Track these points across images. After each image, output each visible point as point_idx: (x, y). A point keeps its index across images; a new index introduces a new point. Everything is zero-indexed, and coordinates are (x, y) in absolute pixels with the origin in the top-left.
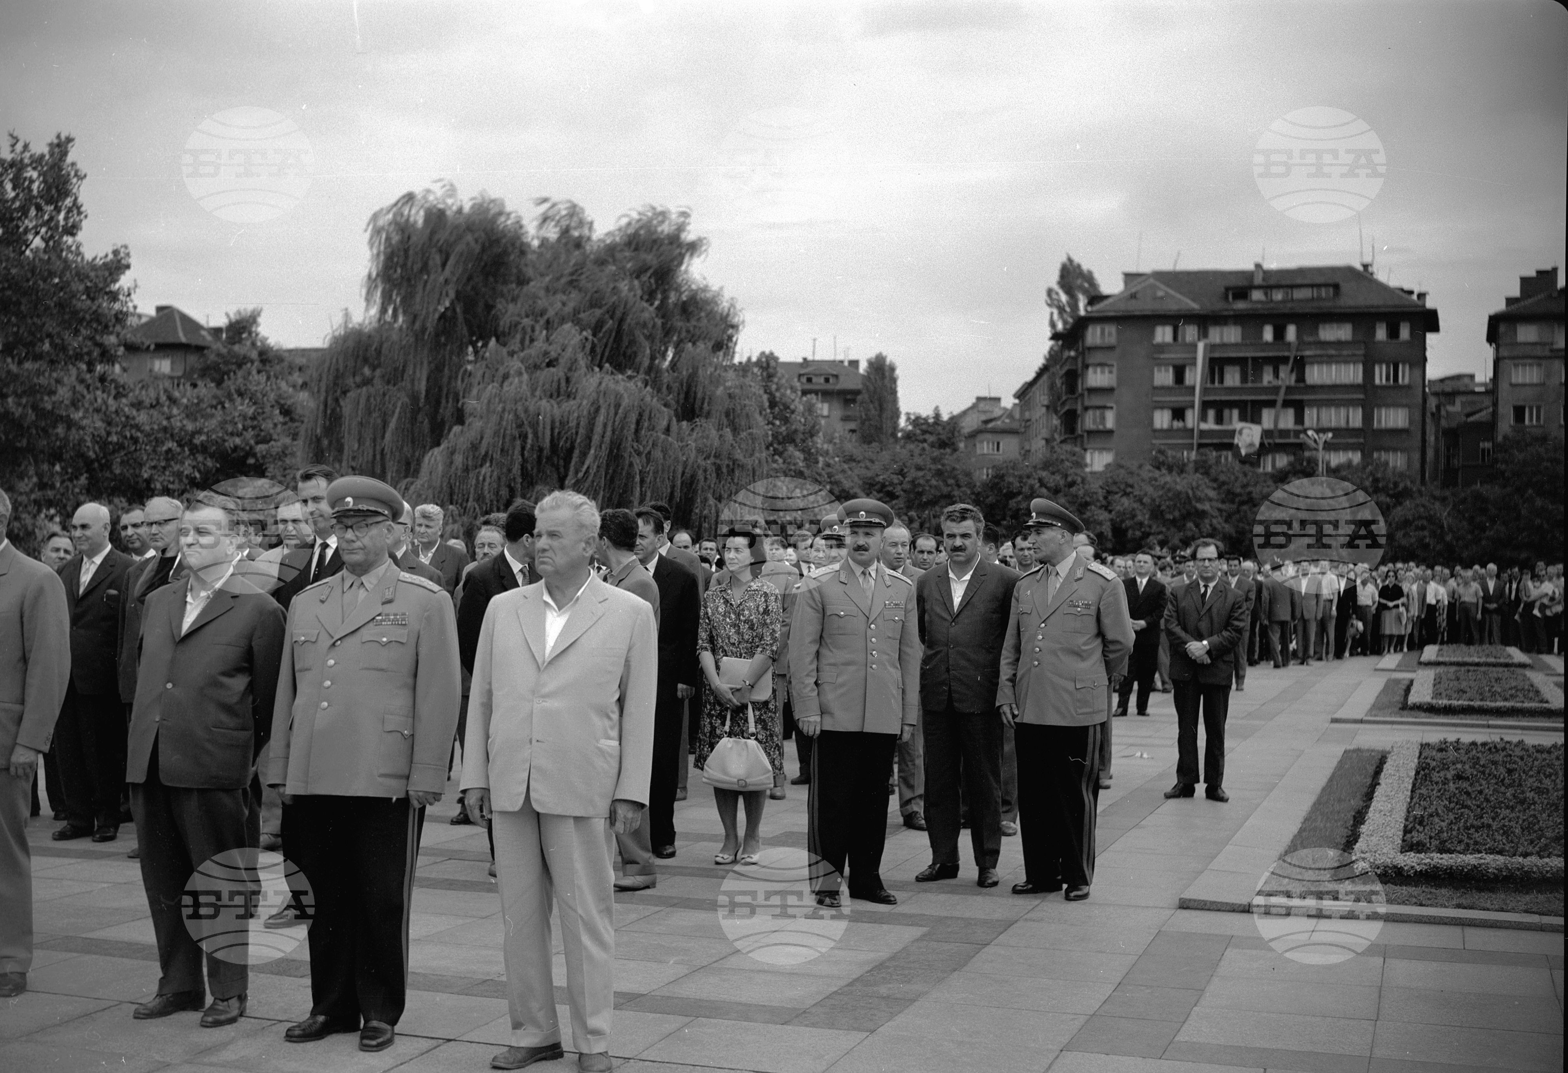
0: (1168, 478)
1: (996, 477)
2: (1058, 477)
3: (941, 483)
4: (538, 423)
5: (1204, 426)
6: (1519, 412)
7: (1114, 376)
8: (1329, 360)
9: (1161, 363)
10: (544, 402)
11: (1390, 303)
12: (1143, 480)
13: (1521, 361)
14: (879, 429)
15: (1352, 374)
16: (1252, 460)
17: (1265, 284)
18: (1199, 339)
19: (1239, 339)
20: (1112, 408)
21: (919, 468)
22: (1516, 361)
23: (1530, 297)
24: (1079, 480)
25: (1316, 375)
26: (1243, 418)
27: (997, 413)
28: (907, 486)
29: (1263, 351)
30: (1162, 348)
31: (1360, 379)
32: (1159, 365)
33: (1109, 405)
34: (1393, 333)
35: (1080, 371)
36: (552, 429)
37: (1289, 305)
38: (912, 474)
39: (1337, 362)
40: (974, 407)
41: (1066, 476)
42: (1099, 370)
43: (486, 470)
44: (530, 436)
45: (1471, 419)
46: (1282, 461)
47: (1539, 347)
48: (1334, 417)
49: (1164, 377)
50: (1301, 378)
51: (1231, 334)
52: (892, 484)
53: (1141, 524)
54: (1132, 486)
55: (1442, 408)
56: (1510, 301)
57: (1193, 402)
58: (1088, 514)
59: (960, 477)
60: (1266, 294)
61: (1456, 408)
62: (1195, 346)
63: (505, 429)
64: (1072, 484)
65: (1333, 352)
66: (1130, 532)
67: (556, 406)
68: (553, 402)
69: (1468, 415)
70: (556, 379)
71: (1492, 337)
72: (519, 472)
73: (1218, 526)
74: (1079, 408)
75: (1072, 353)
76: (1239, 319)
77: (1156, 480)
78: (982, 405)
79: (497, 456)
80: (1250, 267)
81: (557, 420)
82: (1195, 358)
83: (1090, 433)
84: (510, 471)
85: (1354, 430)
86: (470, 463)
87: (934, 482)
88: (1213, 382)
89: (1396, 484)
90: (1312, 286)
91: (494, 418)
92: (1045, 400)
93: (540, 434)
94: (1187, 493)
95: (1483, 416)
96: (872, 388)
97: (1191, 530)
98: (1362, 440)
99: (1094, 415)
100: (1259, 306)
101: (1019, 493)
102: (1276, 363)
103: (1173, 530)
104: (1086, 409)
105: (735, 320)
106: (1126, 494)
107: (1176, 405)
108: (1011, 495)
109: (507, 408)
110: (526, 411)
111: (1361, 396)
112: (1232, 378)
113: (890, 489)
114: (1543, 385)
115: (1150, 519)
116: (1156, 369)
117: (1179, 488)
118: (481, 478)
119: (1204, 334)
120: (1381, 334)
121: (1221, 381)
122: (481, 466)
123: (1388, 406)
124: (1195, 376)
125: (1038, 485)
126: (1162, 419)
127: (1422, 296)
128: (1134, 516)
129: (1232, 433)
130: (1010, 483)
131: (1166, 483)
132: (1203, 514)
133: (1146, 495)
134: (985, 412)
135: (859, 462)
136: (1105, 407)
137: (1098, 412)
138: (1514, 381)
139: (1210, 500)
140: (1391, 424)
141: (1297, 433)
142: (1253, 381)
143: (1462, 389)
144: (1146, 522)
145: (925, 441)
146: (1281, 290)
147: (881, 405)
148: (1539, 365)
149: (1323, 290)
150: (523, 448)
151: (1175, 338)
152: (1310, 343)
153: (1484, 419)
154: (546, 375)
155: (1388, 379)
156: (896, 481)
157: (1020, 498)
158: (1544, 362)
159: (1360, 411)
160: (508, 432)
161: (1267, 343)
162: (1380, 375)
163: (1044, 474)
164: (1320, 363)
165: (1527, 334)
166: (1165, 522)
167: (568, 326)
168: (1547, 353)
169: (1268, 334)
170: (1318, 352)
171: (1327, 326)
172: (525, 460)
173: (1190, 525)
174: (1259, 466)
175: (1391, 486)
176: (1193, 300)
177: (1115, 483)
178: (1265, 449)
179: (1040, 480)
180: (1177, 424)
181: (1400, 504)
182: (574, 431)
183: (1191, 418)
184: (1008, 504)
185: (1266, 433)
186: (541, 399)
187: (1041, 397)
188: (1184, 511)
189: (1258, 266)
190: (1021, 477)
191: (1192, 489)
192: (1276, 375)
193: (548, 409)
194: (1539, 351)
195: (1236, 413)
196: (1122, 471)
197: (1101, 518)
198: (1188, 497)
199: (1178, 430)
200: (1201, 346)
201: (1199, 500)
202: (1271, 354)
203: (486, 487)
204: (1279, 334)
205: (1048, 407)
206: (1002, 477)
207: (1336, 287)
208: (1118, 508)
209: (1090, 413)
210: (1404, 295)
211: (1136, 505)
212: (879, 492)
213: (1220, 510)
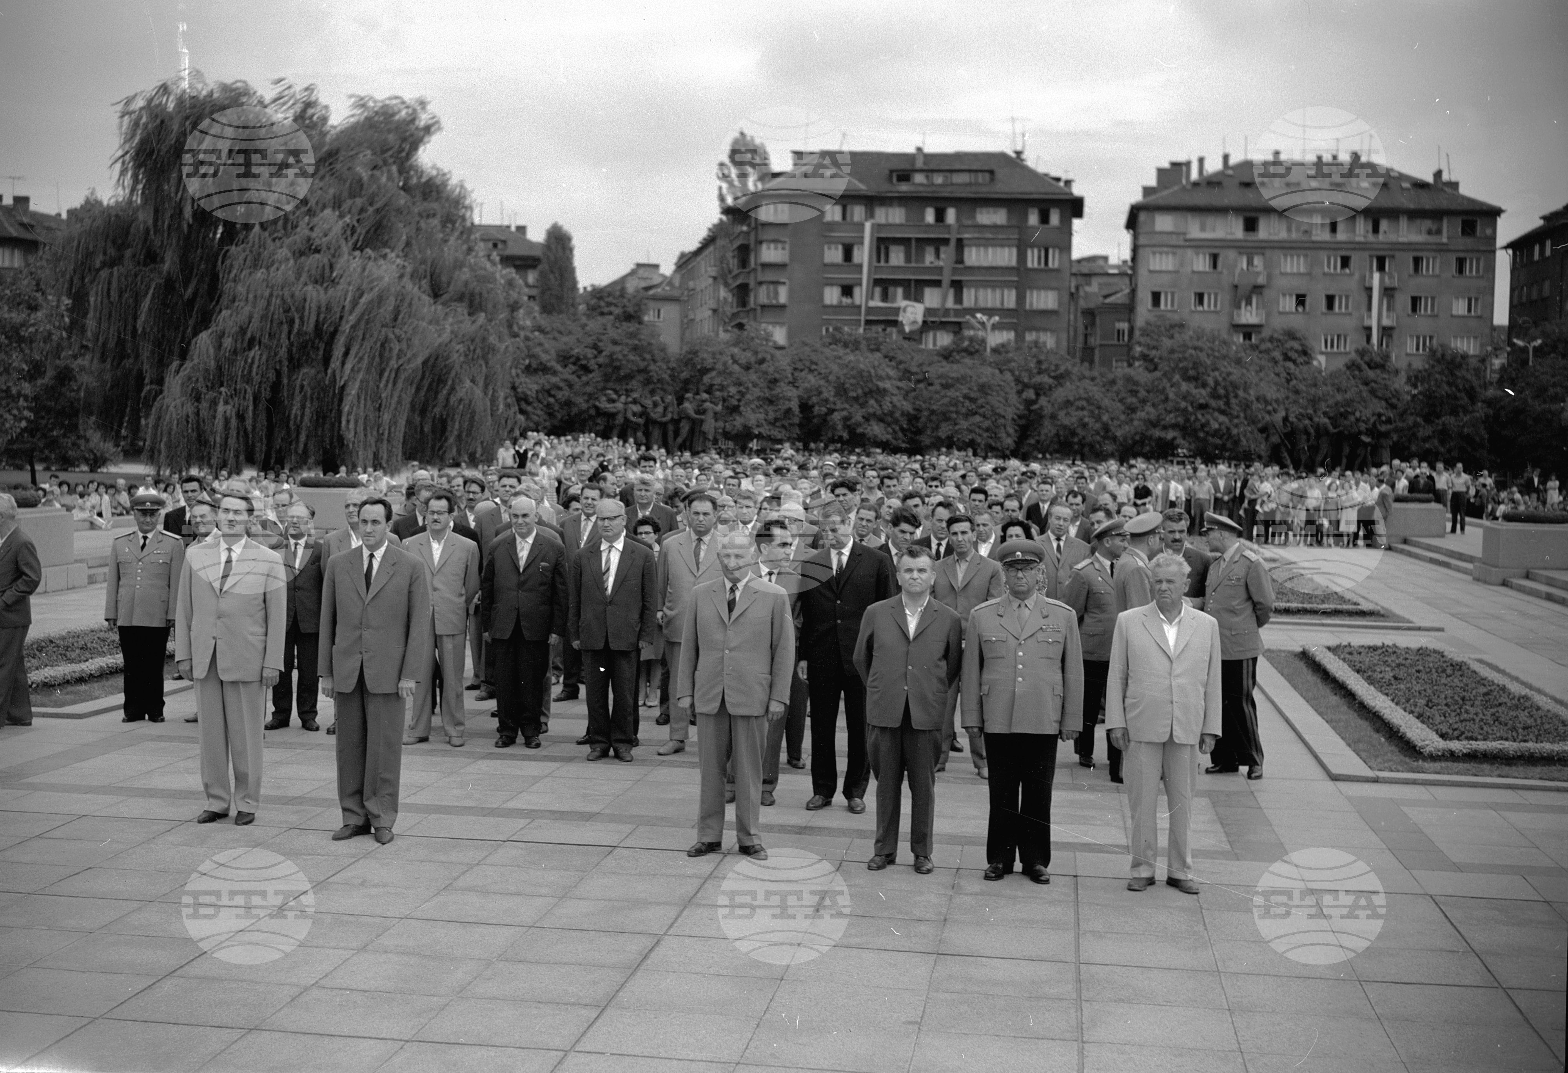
0: (851, 357)
1: (690, 353)
2: (749, 354)
3: (638, 359)
4: (304, 307)
5: (872, 304)
6: (1156, 297)
7: (787, 252)
8: (985, 243)
9: (831, 242)
10: (310, 288)
11: (1042, 190)
12: (827, 358)
13: (1158, 249)
14: (560, 298)
15: (1005, 257)
16: (915, 337)
17: (926, 168)
18: (866, 220)
19: (903, 221)
20: (784, 283)
21: (615, 343)
22: (1155, 249)
23: (1166, 188)
24: (769, 357)
25: (974, 257)
26: (907, 297)
27: (657, 280)
28: (601, 360)
29: (925, 232)
30: (831, 226)
31: (1014, 263)
32: (829, 243)
33: (782, 280)
34: (1044, 219)
35: (752, 246)
36: (318, 314)
37: (949, 189)
38: (609, 349)
39: (993, 246)
40: (633, 273)
41: (756, 353)
42: (772, 246)
43: (255, 352)
44: (297, 321)
45: (1108, 300)
46: (944, 339)
47: (1174, 236)
48: (989, 298)
49: (834, 255)
50: (960, 260)
51: (895, 215)
52: (586, 358)
53: (826, 401)
54: (816, 364)
55: (1081, 289)
56: (1147, 191)
57: (861, 279)
58: (778, 390)
59: (656, 352)
60: (927, 177)
61: (1094, 287)
62: (861, 226)
63: (273, 314)
64: (762, 361)
65: (990, 236)
66: (816, 409)
67: (322, 292)
68: (319, 287)
69: (1106, 297)
70: (321, 265)
71: (1132, 223)
72: (286, 355)
73: (898, 404)
74: (752, 285)
75: (745, 228)
76: (903, 200)
77: (840, 358)
78: (641, 272)
79: (265, 339)
80: (911, 150)
81: (324, 304)
82: (862, 237)
83: (763, 307)
84: (276, 354)
85: (1008, 310)
86: (239, 346)
87: (631, 357)
88: (879, 261)
89: (1057, 366)
90: (970, 171)
91: (262, 303)
92: (712, 271)
93: (306, 319)
94: (869, 372)
95: (1120, 298)
96: (552, 258)
97: (872, 407)
98: (1015, 321)
99: (768, 289)
100: (921, 189)
101: (712, 369)
102: (938, 243)
103: (856, 406)
104: (761, 283)
105: (467, 202)
106: (811, 371)
107: (845, 283)
108: (705, 371)
109: (275, 293)
110: (293, 296)
111: (1015, 279)
112: (897, 257)
113: (584, 362)
114: (1176, 272)
115: (835, 396)
116: (826, 247)
117: (862, 366)
118: (249, 360)
119: (870, 215)
120: (1033, 219)
121: (887, 261)
122: (250, 349)
123: (1039, 288)
124: (863, 255)
125: (730, 361)
126: (832, 295)
127: (1068, 183)
128: (820, 393)
129: (897, 310)
130: (703, 359)
131: (850, 362)
132: (883, 392)
133: (830, 373)
134: (645, 279)
135: (547, 333)
136: (777, 283)
137: (772, 287)
138: (1152, 268)
139: (889, 378)
140: (1042, 306)
141: (957, 312)
142: (917, 262)
143: (1097, 271)
144: (832, 399)
145: (611, 313)
146: (941, 174)
147: (561, 275)
148: (1174, 254)
149: (980, 175)
150: (290, 333)
151: (844, 217)
152: (968, 226)
153: (1120, 302)
154: (312, 261)
155: (1039, 262)
156: (590, 356)
157: (714, 373)
158: (1179, 251)
159: (1014, 293)
160: (276, 317)
161: (929, 225)
162: (1033, 259)
163: (736, 350)
164: (978, 246)
165: (1164, 223)
166: (848, 399)
167: (328, 212)
168: (1182, 243)
169: (930, 216)
170: (976, 235)
171: (984, 210)
172: (292, 344)
173: (872, 402)
174: (921, 343)
175: (1053, 368)
176: (860, 181)
177: (800, 360)
178: (927, 326)
179: (732, 356)
180: (846, 301)
181: (1061, 385)
182: (338, 315)
183: (860, 295)
184: (702, 379)
185: (928, 311)
186: (306, 284)
187: (707, 268)
188: (867, 390)
189: (919, 149)
190: (714, 354)
191: (874, 367)
192: (938, 255)
193: (315, 294)
194: (1174, 240)
195: (900, 291)
196: (807, 349)
197: (790, 394)
198: (870, 375)
199: (847, 306)
200: (868, 226)
201: (881, 378)
202: (932, 236)
203: (254, 370)
204: (940, 216)
205: (715, 278)
206: (696, 353)
207: (991, 172)
208: (806, 385)
209: (764, 288)
210: (1054, 182)
211: (822, 382)
212: (574, 364)
213: (898, 388)
